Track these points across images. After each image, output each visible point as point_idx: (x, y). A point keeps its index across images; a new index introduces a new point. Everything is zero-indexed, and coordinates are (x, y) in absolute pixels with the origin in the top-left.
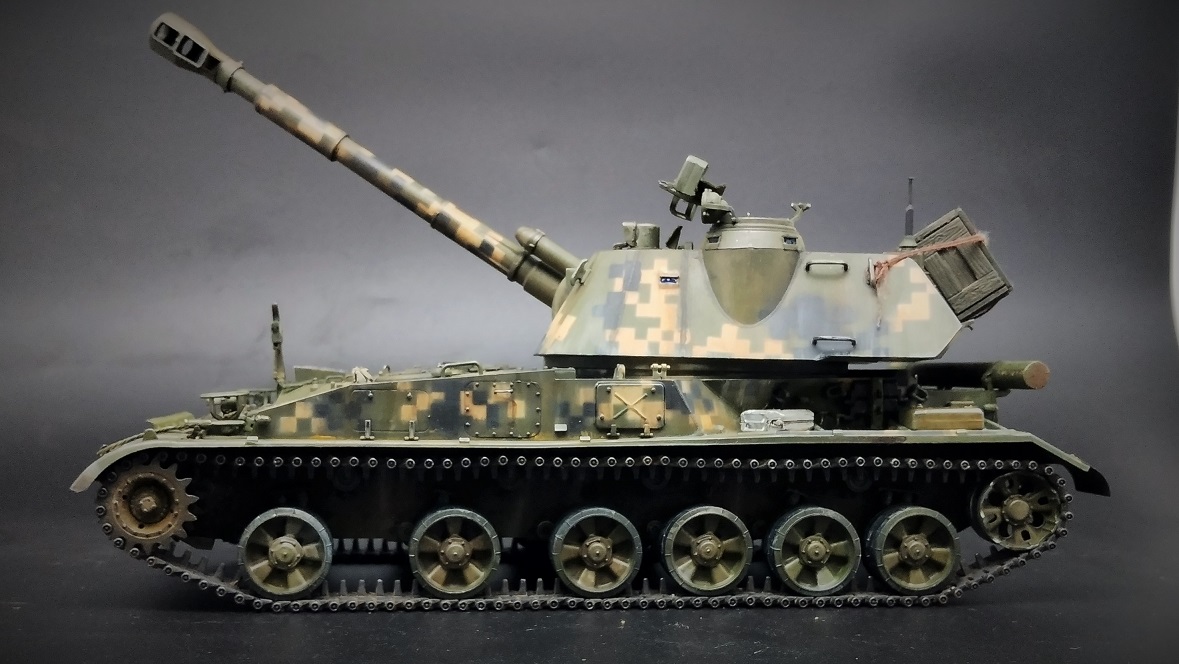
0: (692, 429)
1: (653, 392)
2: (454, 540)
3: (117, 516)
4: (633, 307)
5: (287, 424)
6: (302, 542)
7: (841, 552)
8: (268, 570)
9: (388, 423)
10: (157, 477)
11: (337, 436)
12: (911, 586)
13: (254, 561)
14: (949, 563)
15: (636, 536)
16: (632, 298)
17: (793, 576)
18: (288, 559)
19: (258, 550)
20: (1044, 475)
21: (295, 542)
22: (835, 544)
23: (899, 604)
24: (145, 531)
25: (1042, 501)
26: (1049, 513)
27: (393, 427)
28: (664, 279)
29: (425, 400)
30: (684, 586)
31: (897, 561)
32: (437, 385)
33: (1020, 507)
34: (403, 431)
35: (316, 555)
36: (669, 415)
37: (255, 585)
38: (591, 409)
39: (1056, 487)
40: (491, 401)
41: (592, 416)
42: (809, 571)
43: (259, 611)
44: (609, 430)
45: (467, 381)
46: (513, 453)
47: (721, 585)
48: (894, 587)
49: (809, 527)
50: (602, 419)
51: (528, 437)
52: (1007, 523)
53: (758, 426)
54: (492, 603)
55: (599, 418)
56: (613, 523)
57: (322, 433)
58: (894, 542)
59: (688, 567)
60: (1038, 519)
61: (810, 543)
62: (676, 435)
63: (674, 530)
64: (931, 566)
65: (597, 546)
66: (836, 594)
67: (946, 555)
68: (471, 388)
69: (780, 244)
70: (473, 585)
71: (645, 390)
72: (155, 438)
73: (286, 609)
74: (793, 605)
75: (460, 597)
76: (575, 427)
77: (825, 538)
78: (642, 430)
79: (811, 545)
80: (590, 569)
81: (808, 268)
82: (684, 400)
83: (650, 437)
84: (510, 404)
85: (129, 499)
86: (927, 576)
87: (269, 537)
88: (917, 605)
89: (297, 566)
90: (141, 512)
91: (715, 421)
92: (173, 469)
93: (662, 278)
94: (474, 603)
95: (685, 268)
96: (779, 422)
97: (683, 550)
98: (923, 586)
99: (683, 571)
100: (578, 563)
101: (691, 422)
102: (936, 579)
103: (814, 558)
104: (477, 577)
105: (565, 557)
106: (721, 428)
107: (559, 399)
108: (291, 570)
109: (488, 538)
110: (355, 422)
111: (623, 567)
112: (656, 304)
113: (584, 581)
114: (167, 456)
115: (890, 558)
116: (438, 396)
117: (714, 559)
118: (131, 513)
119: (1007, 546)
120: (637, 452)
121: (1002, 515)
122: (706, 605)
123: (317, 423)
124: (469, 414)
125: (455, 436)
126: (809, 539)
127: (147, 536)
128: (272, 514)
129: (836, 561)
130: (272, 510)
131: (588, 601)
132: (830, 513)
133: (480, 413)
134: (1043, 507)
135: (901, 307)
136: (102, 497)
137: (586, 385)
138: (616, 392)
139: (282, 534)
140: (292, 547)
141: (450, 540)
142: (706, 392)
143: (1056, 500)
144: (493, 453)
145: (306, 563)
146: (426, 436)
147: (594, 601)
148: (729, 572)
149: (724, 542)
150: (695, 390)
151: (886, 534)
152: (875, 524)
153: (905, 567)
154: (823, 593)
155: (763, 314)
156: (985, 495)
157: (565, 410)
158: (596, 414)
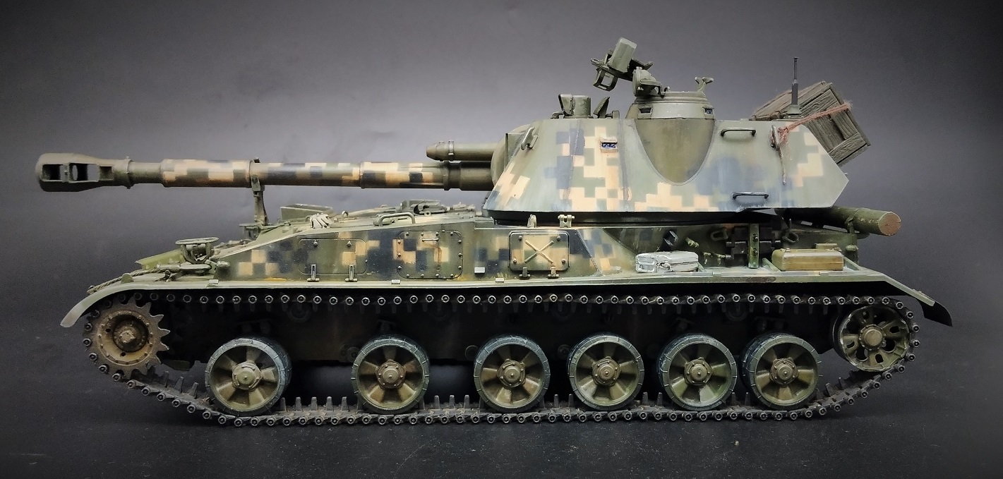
0: (594, 270)
1: (558, 240)
2: (389, 365)
3: (102, 347)
4: (581, 169)
5: (244, 268)
6: (260, 366)
7: (720, 373)
8: (233, 390)
9: (331, 267)
10: (134, 314)
11: (287, 278)
12: (780, 402)
13: (221, 382)
14: (812, 382)
15: (545, 361)
16: (579, 161)
17: (678, 394)
18: (247, 382)
19: (222, 373)
20: (895, 309)
21: (255, 367)
22: (716, 367)
23: (770, 417)
24: (127, 358)
25: (894, 330)
26: (899, 340)
27: (335, 270)
28: (604, 144)
29: (363, 248)
30: (586, 403)
31: (768, 381)
32: (372, 235)
33: (874, 335)
34: (344, 274)
35: (272, 378)
36: (573, 259)
37: (220, 404)
38: (506, 254)
39: (905, 319)
40: (420, 248)
41: (505, 259)
42: (693, 389)
43: (224, 426)
44: (521, 272)
45: (399, 231)
46: (438, 292)
47: (618, 401)
48: (765, 403)
49: (693, 352)
50: (515, 263)
51: (452, 278)
52: (864, 348)
53: (650, 267)
54: (423, 418)
55: (512, 262)
56: (525, 350)
57: (275, 276)
58: (765, 364)
59: (590, 386)
60: (890, 345)
61: (693, 366)
62: (579, 276)
63: (577, 356)
64: (797, 384)
65: (512, 369)
66: (718, 408)
67: (810, 375)
68: (402, 237)
69: (702, 115)
70: (407, 402)
71: (552, 238)
72: (132, 281)
73: (247, 423)
74: (680, 418)
75: (396, 412)
76: (492, 269)
77: (706, 361)
78: (549, 272)
79: (695, 368)
80: (506, 388)
81: (722, 134)
82: (586, 245)
83: (556, 278)
84: (436, 250)
85: (112, 331)
86: (794, 393)
87: (232, 363)
88: (786, 418)
89: (256, 387)
90: (121, 343)
91: (613, 263)
92: (148, 306)
93: (603, 143)
94: (407, 418)
95: (620, 134)
96: (667, 264)
97: (585, 372)
98: (790, 402)
99: (586, 390)
100: (496, 383)
101: (591, 264)
102: (802, 395)
103: (697, 378)
104: (410, 395)
105: (485, 378)
106: (618, 268)
107: (478, 246)
108: (252, 390)
109: (417, 363)
110: (302, 267)
111: (534, 385)
112: (600, 167)
113: (502, 398)
114: (142, 297)
115: (763, 377)
116: (374, 244)
117: (612, 379)
118: (115, 343)
119: (863, 369)
120: (544, 291)
121: (859, 341)
122: (605, 419)
123: (270, 267)
124: (401, 259)
125: (389, 278)
126: (693, 362)
127: (127, 363)
128: (233, 344)
129: (716, 380)
130: (233, 341)
131: (505, 415)
132: (711, 341)
133: (410, 258)
134: (895, 335)
135: (800, 166)
136: (89, 330)
137: (501, 233)
138: (527, 240)
139: (244, 360)
140: (251, 371)
141: (386, 365)
142: (606, 238)
143: (905, 330)
144: (421, 292)
145: (263, 383)
146: (364, 278)
147: (510, 416)
148: (625, 390)
149: (620, 365)
150: (596, 237)
151: (758, 359)
152: (751, 348)
153: (774, 386)
154: (705, 408)
155: (690, 174)
156: (844, 325)
157: (483, 255)
158: (510, 259)
